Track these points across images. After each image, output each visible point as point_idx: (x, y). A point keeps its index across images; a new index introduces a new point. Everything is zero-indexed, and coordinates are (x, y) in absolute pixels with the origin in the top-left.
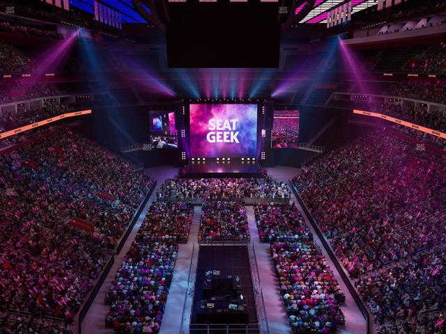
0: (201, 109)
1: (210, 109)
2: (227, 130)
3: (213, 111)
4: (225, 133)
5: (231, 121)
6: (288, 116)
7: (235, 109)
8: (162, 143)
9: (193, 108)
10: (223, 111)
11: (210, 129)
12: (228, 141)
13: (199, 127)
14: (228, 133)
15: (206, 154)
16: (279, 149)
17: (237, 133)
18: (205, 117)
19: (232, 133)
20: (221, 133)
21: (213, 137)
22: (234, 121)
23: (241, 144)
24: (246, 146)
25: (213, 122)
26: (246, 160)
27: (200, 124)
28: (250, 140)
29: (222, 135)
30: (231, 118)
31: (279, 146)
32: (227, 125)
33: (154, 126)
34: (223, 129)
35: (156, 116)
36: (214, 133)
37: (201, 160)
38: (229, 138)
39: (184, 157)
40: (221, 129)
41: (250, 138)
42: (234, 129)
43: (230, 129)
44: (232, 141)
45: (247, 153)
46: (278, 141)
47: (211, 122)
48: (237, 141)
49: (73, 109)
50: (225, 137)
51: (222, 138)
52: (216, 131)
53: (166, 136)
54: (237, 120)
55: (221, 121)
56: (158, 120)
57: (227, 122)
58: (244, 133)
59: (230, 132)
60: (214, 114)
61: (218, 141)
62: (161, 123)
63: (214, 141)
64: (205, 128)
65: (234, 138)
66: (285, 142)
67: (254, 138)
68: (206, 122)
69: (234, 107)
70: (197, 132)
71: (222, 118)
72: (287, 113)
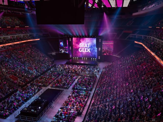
0: (77, 40)
1: (80, 39)
2: (86, 47)
3: (81, 40)
4: (85, 49)
5: (88, 44)
6: (109, 43)
7: (89, 40)
8: (63, 51)
9: (74, 39)
10: (85, 40)
11: (80, 47)
12: (87, 52)
13: (76, 46)
14: (86, 49)
15: (79, 56)
16: (105, 55)
17: (90, 49)
18: (78, 42)
19: (88, 49)
20: (84, 48)
21: (81, 50)
22: (89, 44)
23: (91, 53)
24: (93, 54)
25: (81, 44)
26: (93, 59)
27: (77, 45)
28: (94, 52)
29: (84, 49)
30: (87, 43)
31: (105, 54)
32: (86, 46)
33: (61, 45)
34: (85, 47)
35: (61, 42)
36: (81, 48)
37: (77, 58)
38: (87, 51)
39: (71, 57)
40: (84, 47)
41: (94, 51)
42: (89, 47)
43: (87, 47)
44: (88, 52)
45: (93, 56)
46: (105, 52)
47: (80, 44)
48: (90, 52)
49: (33, 38)
50: (86, 50)
51: (84, 50)
52: (82, 48)
53: (64, 49)
54: (90, 44)
55: (84, 44)
56: (62, 43)
57: (86, 44)
58: (92, 49)
59: (87, 48)
60: (82, 41)
61: (83, 51)
62: (63, 44)
63: (81, 51)
64: (78, 46)
65: (89, 50)
66: (107, 53)
67: (96, 51)
68: (79, 44)
69: (89, 39)
70: (75, 48)
71: (84, 43)
72: (108, 42)
